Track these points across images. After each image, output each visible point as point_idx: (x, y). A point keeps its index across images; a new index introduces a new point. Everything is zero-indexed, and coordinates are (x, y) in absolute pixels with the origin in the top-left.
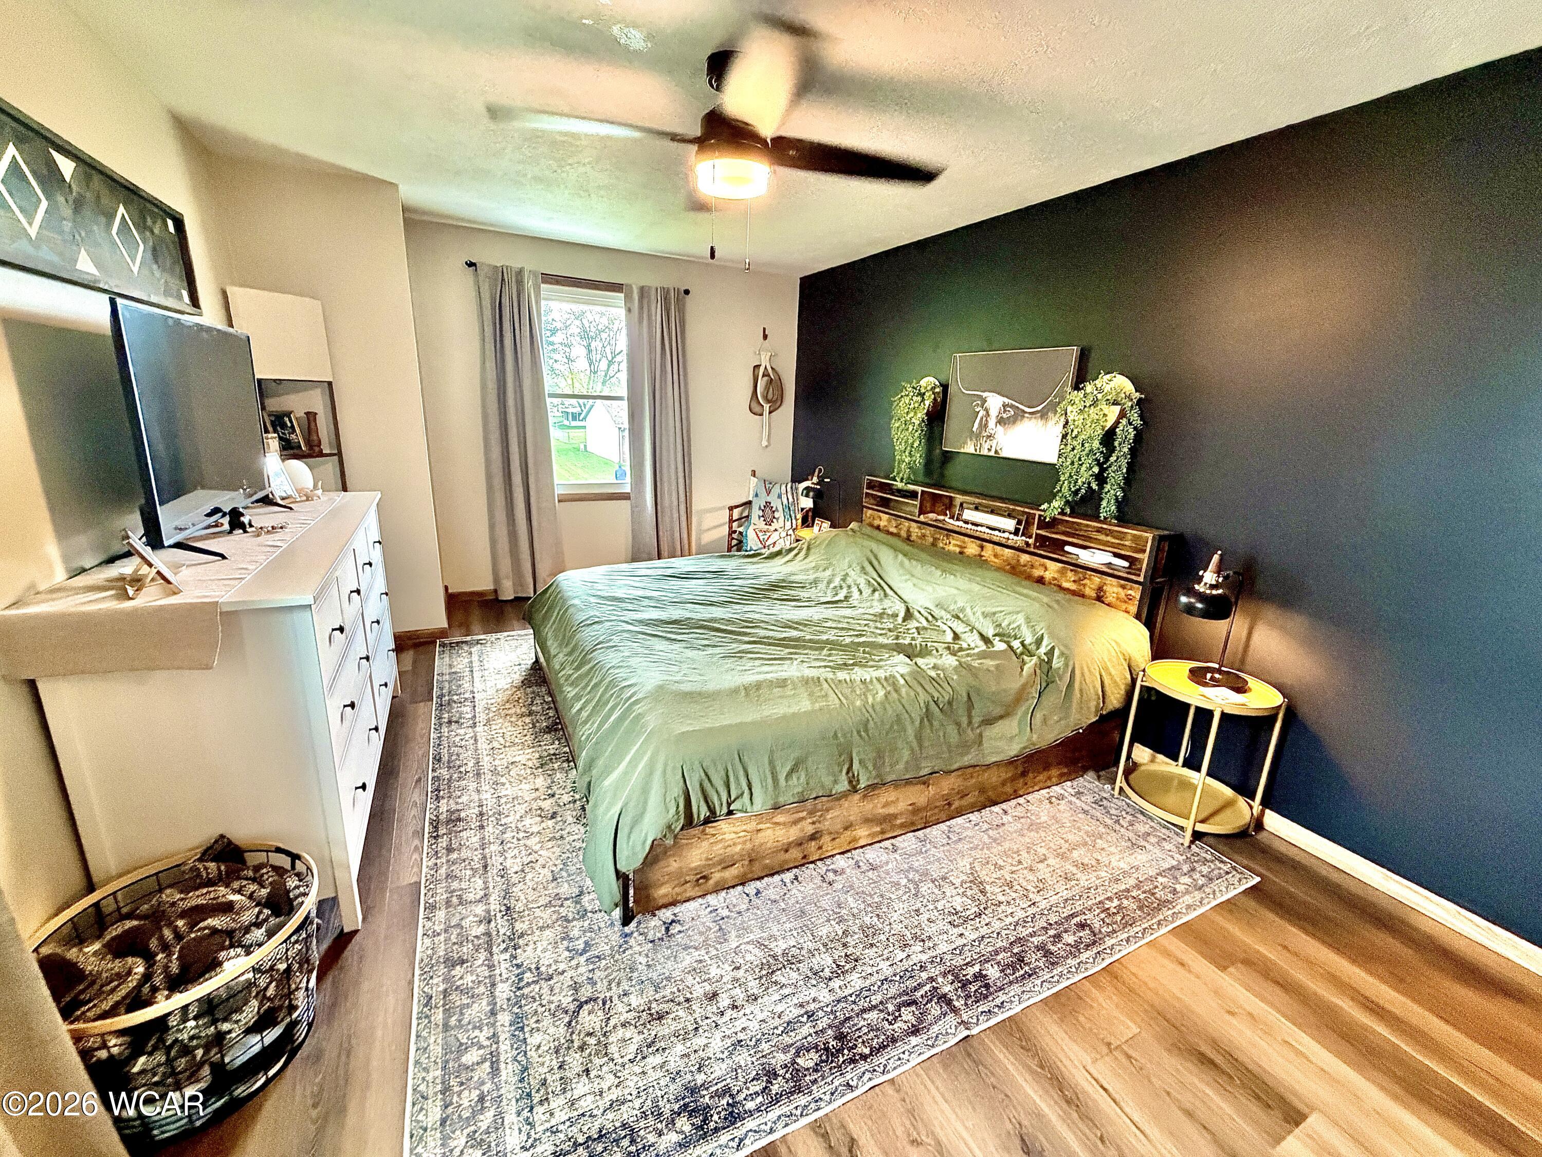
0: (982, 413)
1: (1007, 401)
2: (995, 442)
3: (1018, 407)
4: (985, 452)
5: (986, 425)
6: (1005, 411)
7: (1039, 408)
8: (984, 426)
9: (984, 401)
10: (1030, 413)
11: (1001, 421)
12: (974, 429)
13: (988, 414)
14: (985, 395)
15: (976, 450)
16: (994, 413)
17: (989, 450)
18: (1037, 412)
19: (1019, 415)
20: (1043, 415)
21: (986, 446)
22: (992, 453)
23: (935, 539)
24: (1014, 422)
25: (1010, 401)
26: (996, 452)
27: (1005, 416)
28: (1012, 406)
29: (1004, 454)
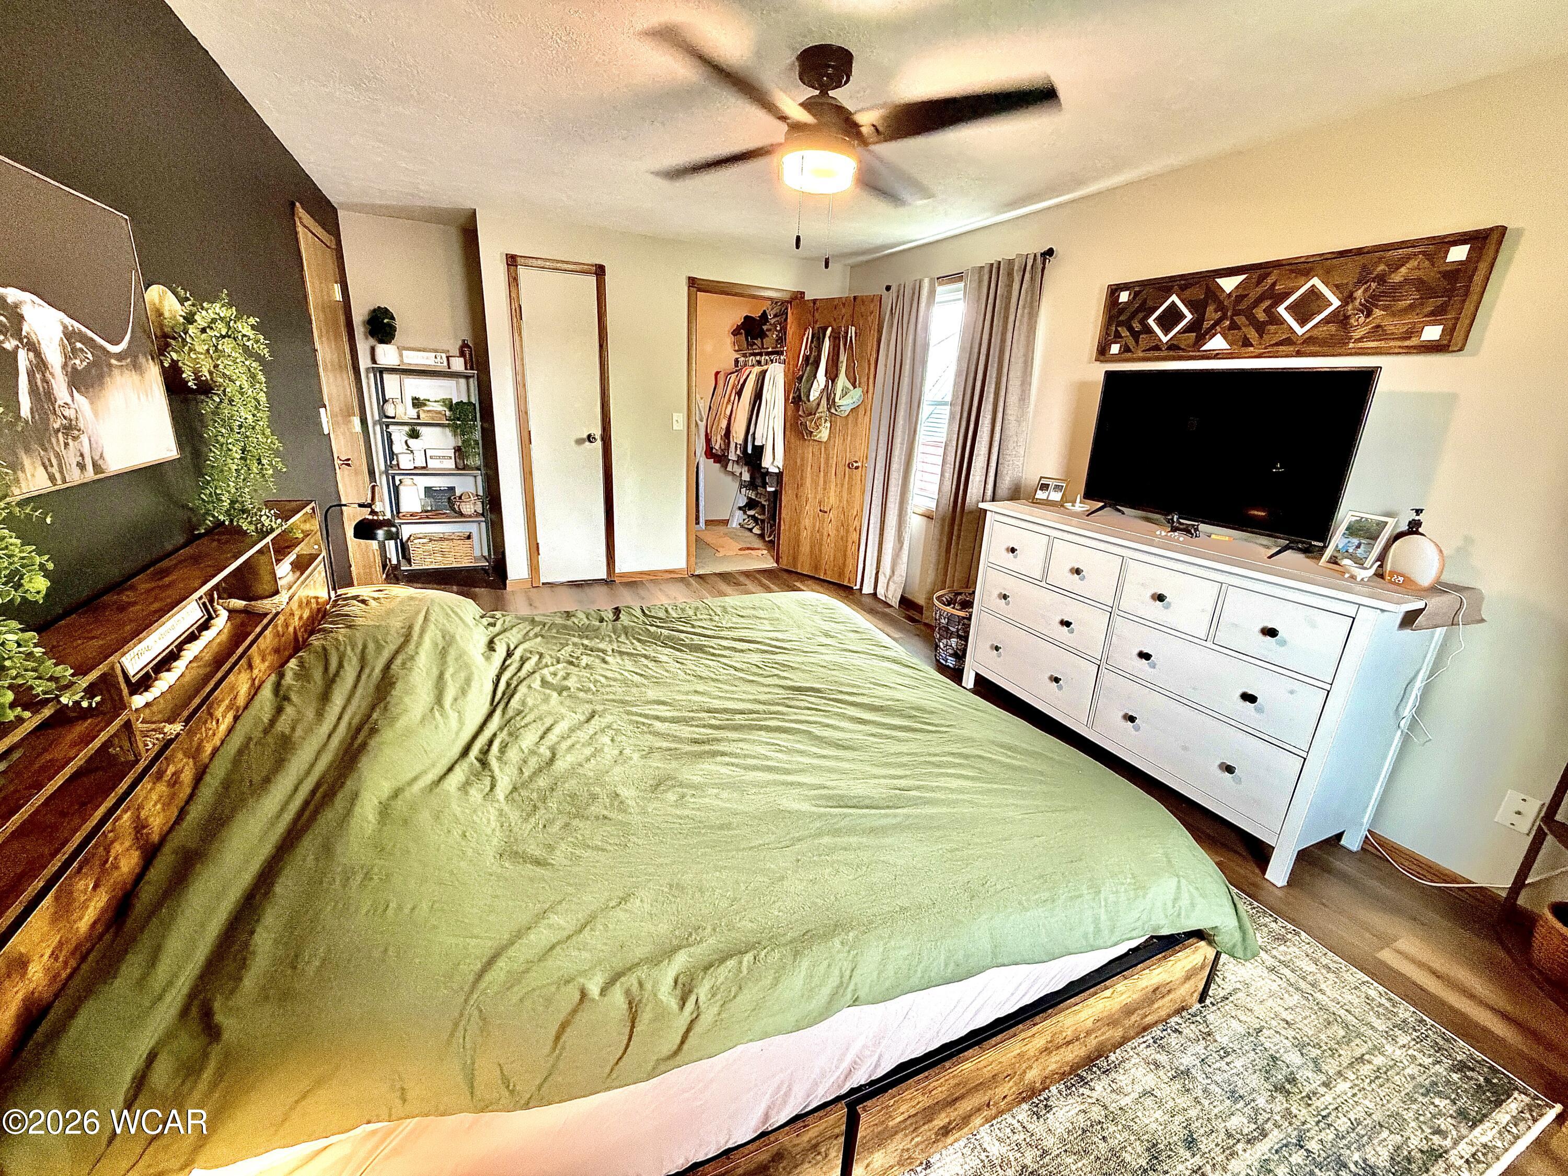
24: (102, 378)
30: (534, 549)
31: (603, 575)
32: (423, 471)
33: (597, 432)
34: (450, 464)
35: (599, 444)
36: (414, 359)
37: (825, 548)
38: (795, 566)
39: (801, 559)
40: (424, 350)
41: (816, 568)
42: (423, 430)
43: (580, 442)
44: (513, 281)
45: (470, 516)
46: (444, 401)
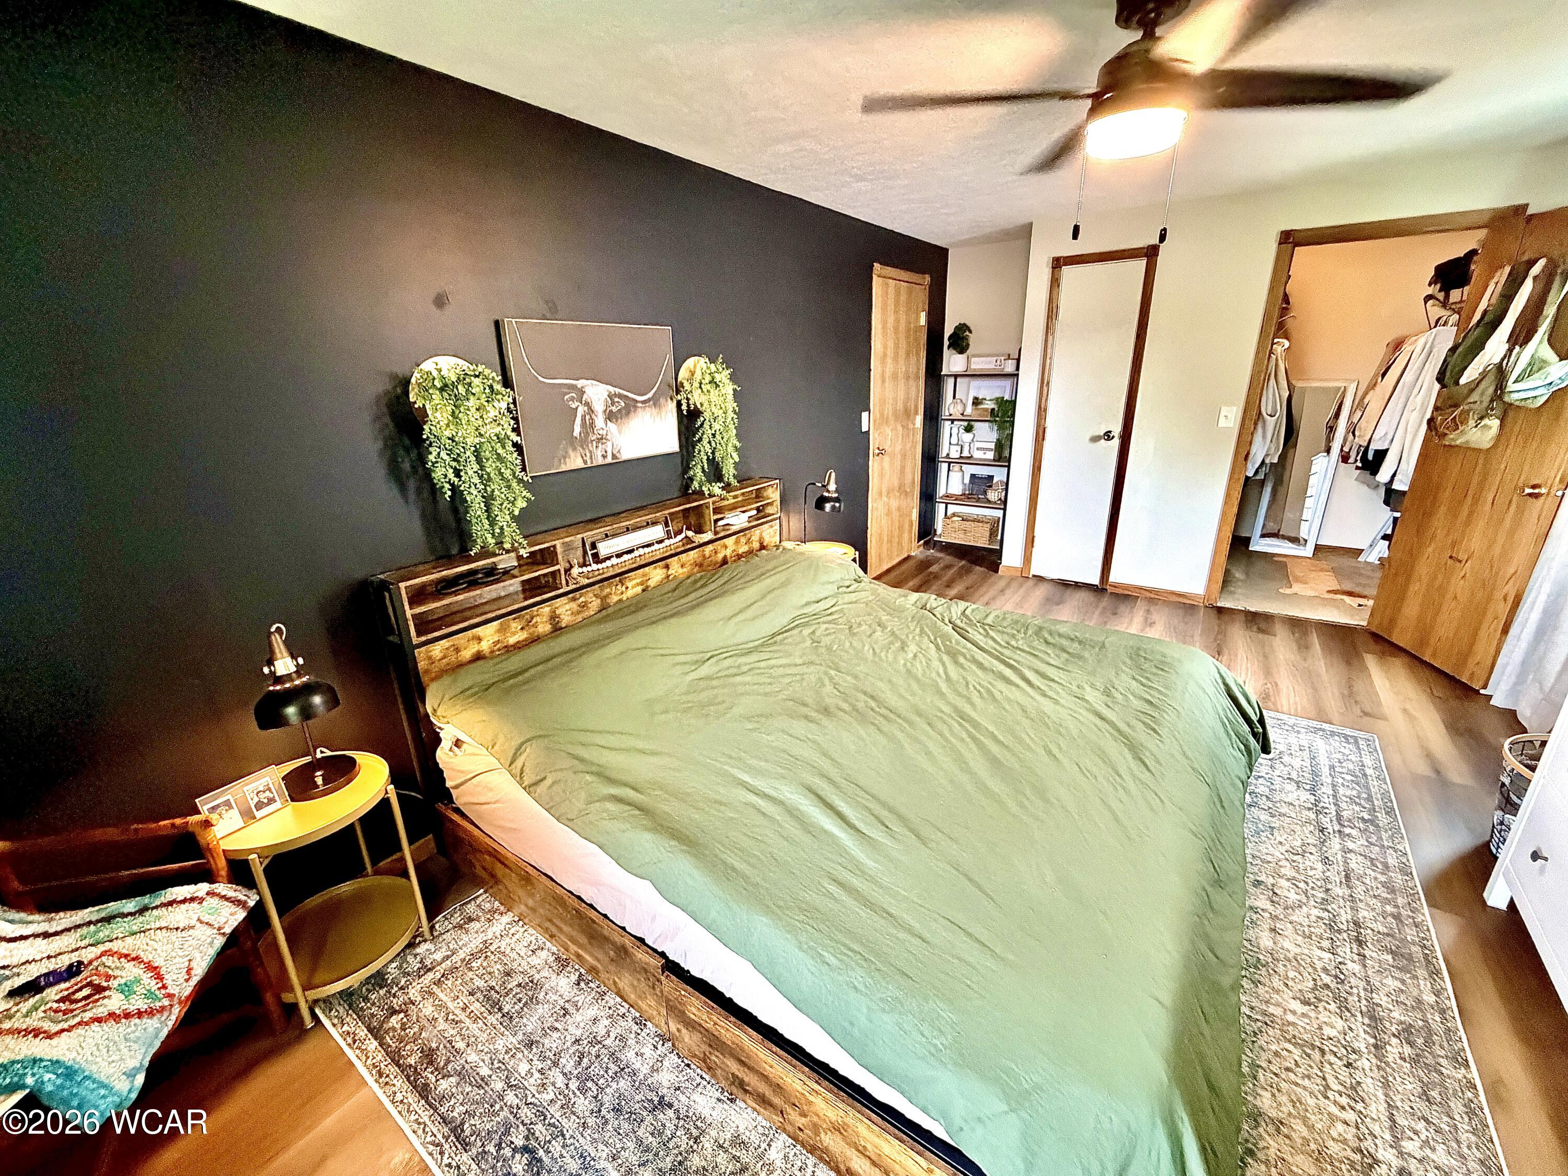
0: (581, 410)
1: (612, 389)
2: (609, 444)
3: (626, 397)
4: (600, 461)
5: (592, 425)
6: (613, 403)
7: (650, 395)
8: (588, 426)
9: (581, 392)
10: (644, 402)
11: (610, 416)
12: (576, 433)
13: (591, 411)
14: (580, 383)
15: (585, 462)
16: (599, 407)
17: (604, 457)
18: (649, 400)
19: (630, 408)
20: (655, 402)
21: (599, 453)
22: (609, 460)
23: (604, 599)
24: (628, 413)
25: (618, 390)
26: (614, 456)
27: (614, 409)
28: (620, 396)
29: (625, 455)
30: (1030, 540)
31: (1095, 580)
32: (968, 460)
33: (1117, 429)
34: (990, 455)
35: (1116, 443)
36: (979, 364)
37: (1443, 617)
38: (1390, 630)
39: (1401, 623)
40: (988, 356)
41: (1423, 642)
42: (976, 425)
43: (1095, 439)
44: (1055, 282)
45: (995, 503)
46: (997, 399)
